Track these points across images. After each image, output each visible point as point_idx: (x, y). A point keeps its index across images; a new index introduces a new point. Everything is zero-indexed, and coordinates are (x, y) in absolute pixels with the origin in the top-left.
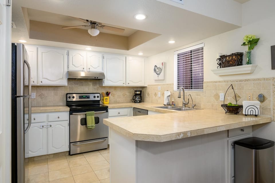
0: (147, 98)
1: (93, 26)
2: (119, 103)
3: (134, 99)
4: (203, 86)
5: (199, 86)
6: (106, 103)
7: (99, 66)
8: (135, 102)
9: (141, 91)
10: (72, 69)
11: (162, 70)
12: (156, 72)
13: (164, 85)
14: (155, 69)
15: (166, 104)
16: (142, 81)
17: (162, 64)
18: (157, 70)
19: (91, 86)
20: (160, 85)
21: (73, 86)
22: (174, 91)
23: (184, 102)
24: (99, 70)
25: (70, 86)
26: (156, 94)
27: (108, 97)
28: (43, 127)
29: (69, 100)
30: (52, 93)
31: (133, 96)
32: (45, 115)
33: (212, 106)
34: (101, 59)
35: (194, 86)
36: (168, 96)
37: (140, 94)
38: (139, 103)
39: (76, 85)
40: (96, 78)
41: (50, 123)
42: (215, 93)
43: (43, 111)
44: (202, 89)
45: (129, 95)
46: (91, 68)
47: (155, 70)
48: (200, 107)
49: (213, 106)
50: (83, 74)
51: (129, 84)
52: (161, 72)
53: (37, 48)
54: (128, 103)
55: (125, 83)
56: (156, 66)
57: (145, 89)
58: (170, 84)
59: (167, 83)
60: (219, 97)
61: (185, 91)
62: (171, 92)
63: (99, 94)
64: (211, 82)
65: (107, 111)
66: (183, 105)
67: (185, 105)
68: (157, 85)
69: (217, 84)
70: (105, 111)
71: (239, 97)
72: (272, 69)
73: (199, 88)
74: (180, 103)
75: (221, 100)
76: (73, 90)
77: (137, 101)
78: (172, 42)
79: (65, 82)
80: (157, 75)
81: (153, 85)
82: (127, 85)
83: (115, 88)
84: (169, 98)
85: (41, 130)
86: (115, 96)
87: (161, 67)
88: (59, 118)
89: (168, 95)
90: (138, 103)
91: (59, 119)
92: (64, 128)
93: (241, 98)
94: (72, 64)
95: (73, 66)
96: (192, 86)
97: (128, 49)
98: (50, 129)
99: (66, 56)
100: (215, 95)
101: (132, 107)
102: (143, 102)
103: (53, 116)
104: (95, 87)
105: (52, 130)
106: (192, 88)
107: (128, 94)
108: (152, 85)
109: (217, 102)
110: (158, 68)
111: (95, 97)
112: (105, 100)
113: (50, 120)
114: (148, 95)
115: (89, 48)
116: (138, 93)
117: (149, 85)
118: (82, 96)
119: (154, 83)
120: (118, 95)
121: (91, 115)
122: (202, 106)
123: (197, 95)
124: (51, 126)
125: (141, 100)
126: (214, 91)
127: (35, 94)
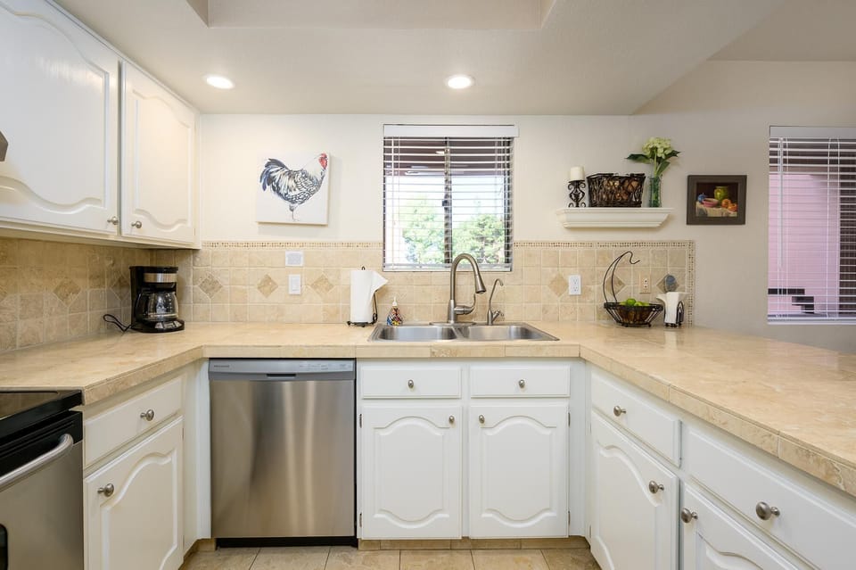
0: (198, 304)
11: (320, 183)
12: (276, 189)
13: (325, 245)
14: (267, 173)
17: (323, 159)
18: (285, 182)
20: (300, 245)
22: (382, 270)
26: (267, 285)
33: (545, 310)
42: (554, 275)
47: (269, 180)
49: (547, 312)
51: (139, 226)
52: (311, 193)
56: (275, 163)
58: (365, 245)
60: (566, 285)
64: (542, 244)
68: (276, 245)
69: (560, 250)
71: (620, 283)
72: (688, 223)
75: (571, 292)
80: (287, 204)
81: (248, 245)
93: (624, 285)
100: (552, 282)
108: (236, 245)
109: (559, 299)
110: (291, 174)
114: (211, 286)
117: (213, 244)
126: (550, 269)
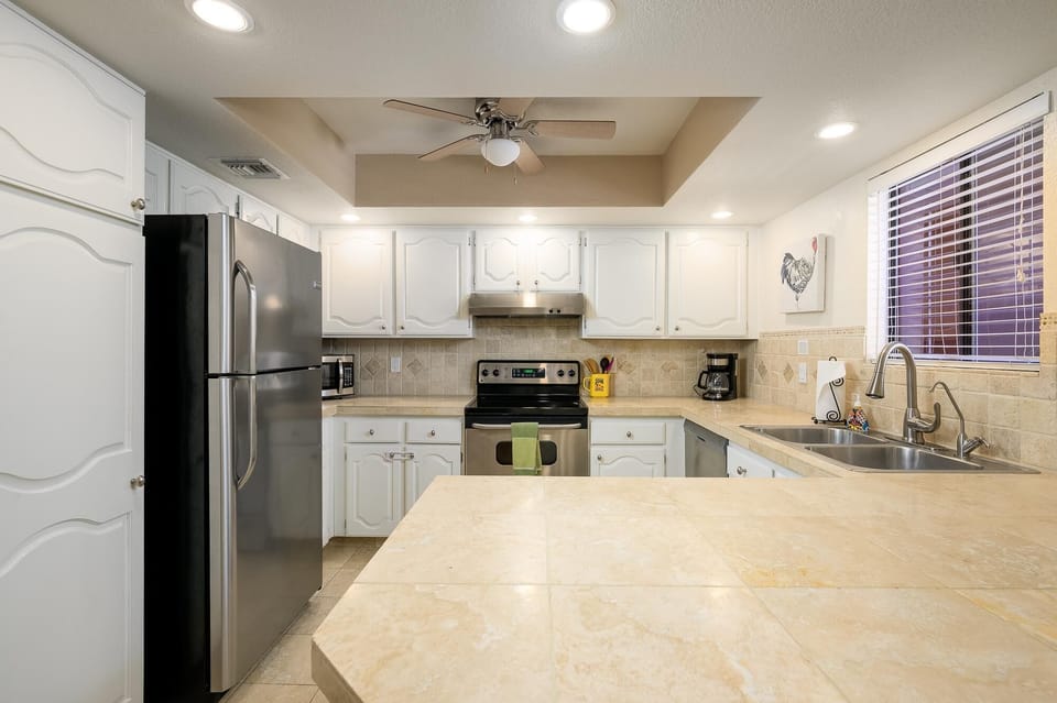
0: (758, 385)
1: (498, 133)
2: (647, 396)
3: (703, 383)
4: (1037, 341)
5: (1010, 340)
6: (599, 393)
7: (568, 274)
8: (708, 396)
9: (731, 358)
10: (486, 286)
11: (812, 268)
12: (789, 282)
13: (821, 332)
14: (784, 267)
15: (821, 416)
16: (734, 319)
17: (815, 243)
18: (794, 273)
19: (553, 337)
20: (807, 333)
21: (498, 338)
22: (864, 361)
23: (913, 420)
24: (569, 286)
25: (489, 338)
26: (789, 372)
27: (605, 377)
28: (392, 456)
29: (482, 380)
30: (441, 357)
31: (701, 375)
32: (400, 422)
34: (574, 250)
35: (982, 340)
36: (832, 385)
37: (729, 369)
38: (719, 400)
39: (507, 336)
40: (555, 313)
41: (411, 448)
43: (392, 412)
44: (1033, 358)
45: (688, 368)
46: (542, 279)
47: (785, 273)
48: (1018, 458)
50: (529, 302)
51: (677, 329)
52: (808, 280)
53: (394, 234)
54: (682, 397)
55: (662, 325)
56: (789, 256)
57: (750, 348)
58: (850, 331)
59: (835, 326)
61: (917, 363)
62: (848, 367)
63: (576, 365)
65: (585, 426)
66: (905, 434)
67: (917, 433)
68: (794, 334)
70: (579, 424)
73: (1010, 352)
74: (891, 417)
76: (497, 351)
77: (714, 393)
78: (836, 131)
79: (465, 328)
80: (794, 293)
81: (779, 334)
82: (672, 334)
83: (635, 344)
84: (836, 390)
85: (388, 465)
86: (635, 371)
87: (809, 260)
88: (433, 434)
89: (835, 378)
90: (716, 399)
91: (432, 440)
92: (449, 465)
94: (487, 273)
95: (489, 278)
96: (967, 341)
97: (660, 200)
98: (411, 465)
99: (469, 249)
101: (680, 417)
102: (744, 395)
103: (419, 428)
104: (565, 342)
105: (417, 468)
106: (967, 352)
107: (681, 365)
108: (774, 334)
111: (561, 374)
112: (593, 386)
113: (410, 439)
114: (763, 370)
115: (528, 215)
116: (716, 362)
117: (763, 335)
118: (522, 370)
119: (782, 325)
120: (644, 371)
121: (526, 434)
122: (1029, 455)
123: (997, 388)
124: (412, 457)
125: (731, 389)
127: (399, 359)
